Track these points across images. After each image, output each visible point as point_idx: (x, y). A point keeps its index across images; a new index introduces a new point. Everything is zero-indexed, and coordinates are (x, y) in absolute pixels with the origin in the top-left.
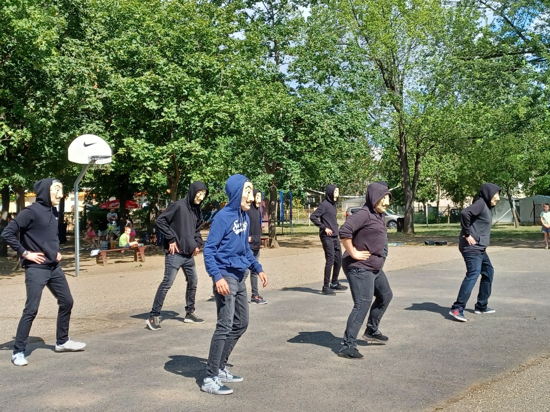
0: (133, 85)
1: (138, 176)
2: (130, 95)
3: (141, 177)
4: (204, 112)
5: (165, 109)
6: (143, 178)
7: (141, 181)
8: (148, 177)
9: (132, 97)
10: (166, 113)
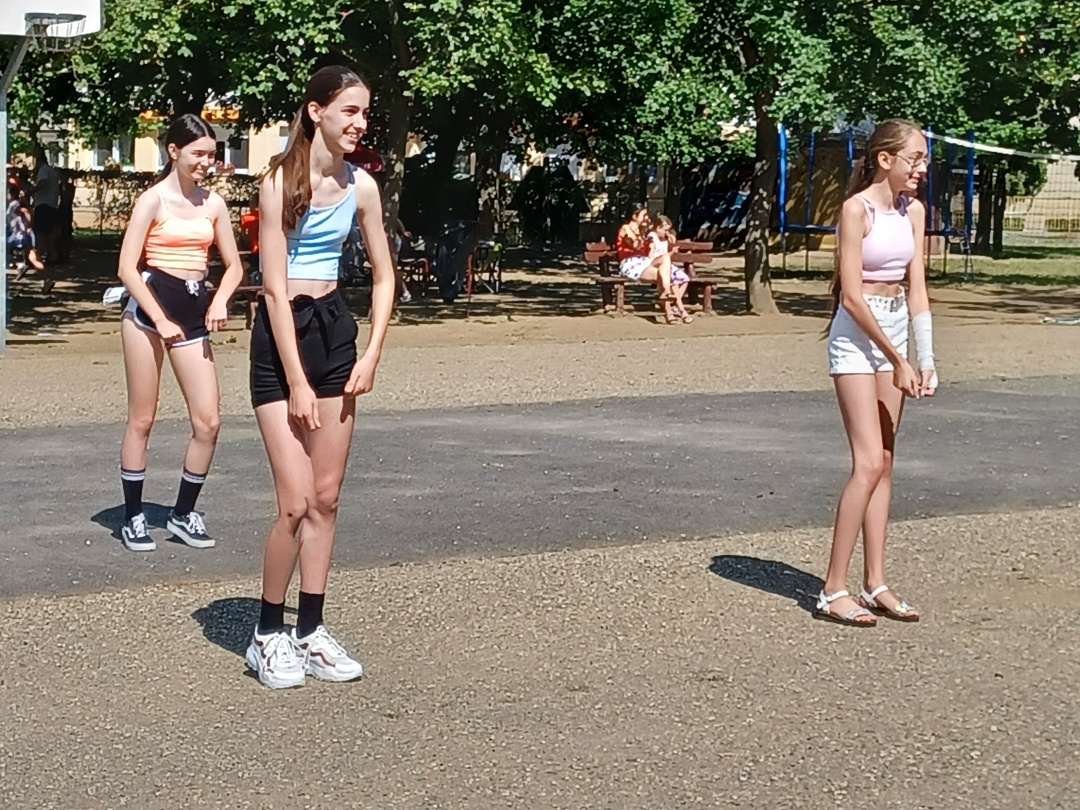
1: (253, 72)
6: (268, 79)
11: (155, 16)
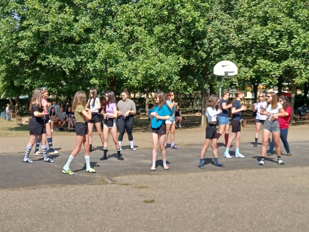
0: (262, 31)
1: (265, 80)
2: (260, 36)
3: (267, 81)
4: (303, 43)
5: (281, 43)
7: (267, 83)
8: (271, 81)
9: (261, 37)
10: (281, 45)
11: (248, 71)
